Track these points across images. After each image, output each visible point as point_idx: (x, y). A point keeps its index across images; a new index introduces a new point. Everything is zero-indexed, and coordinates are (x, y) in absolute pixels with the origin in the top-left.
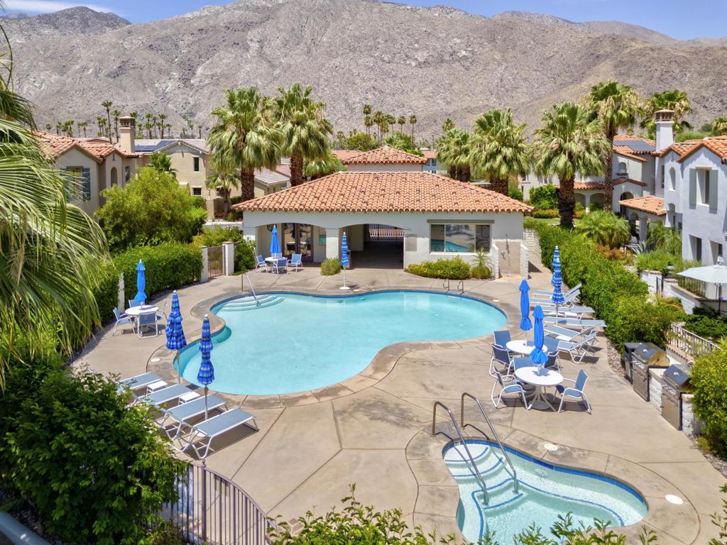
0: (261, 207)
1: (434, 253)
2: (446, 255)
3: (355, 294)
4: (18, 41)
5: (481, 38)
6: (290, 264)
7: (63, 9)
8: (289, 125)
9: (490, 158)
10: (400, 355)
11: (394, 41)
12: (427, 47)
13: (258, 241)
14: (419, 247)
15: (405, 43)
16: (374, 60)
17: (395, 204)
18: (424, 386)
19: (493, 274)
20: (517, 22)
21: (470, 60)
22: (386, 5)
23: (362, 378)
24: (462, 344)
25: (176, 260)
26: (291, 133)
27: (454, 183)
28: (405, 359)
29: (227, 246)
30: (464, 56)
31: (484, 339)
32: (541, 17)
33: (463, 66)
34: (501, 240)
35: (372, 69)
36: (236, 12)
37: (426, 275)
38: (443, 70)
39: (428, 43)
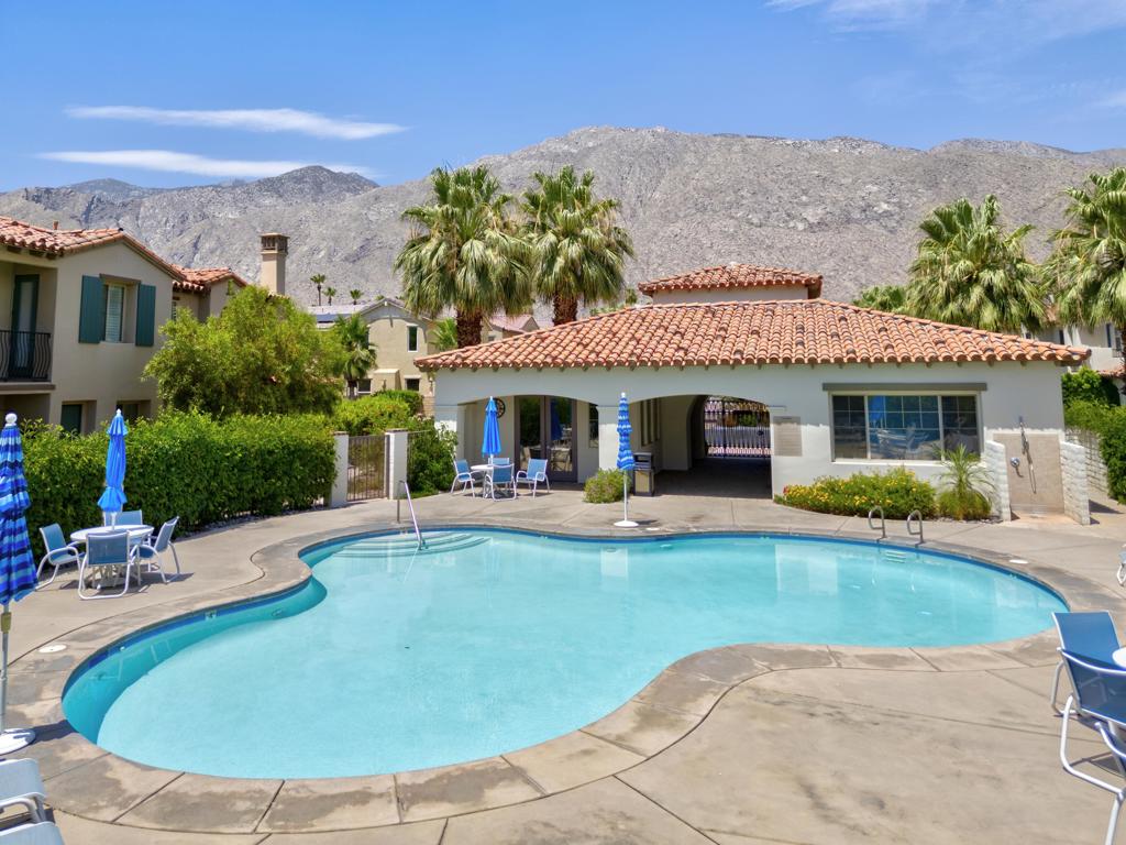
0: (468, 361)
1: (841, 462)
2: (872, 466)
3: (649, 538)
4: (230, 216)
5: (913, 182)
6: (523, 481)
7: (290, 171)
8: (551, 237)
9: (957, 294)
10: (735, 679)
11: (767, 192)
12: (822, 200)
13: (466, 435)
14: (805, 446)
15: (785, 196)
16: (736, 223)
17: (749, 351)
18: (809, 791)
19: (993, 511)
20: (974, 155)
21: (897, 217)
22: (753, 140)
23: (590, 744)
24: (937, 659)
25: (271, 453)
26: (554, 252)
27: (881, 316)
28: (747, 693)
29: (392, 436)
30: (885, 212)
31: (1010, 648)
32: (1017, 146)
33: (886, 227)
34: (1007, 432)
35: (733, 237)
36: (526, 162)
37: (824, 509)
38: (851, 235)
39: (822, 194)
